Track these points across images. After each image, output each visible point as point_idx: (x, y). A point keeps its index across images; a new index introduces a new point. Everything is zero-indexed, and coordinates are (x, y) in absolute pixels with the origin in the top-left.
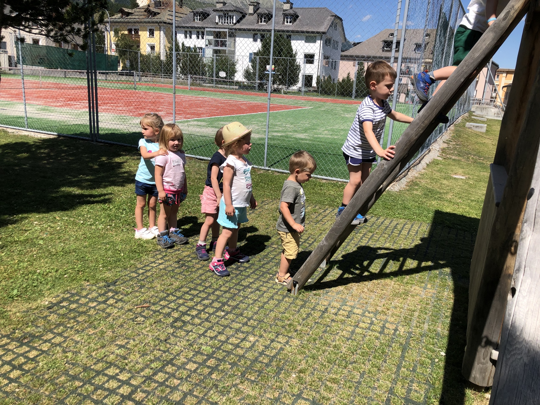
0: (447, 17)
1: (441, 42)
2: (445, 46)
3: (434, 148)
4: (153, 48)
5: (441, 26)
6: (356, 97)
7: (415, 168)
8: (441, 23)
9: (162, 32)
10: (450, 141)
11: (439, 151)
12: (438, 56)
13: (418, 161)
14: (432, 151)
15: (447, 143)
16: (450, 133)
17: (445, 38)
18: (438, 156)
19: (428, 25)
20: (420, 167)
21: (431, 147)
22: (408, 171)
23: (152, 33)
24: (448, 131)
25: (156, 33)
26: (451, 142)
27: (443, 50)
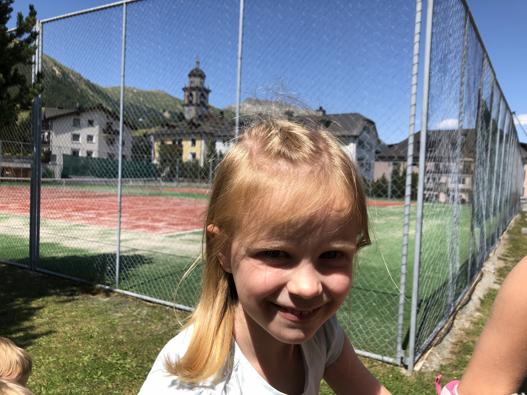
0: (488, 106)
1: (483, 136)
2: (488, 141)
3: (487, 269)
4: (194, 155)
5: (482, 117)
6: (392, 197)
7: (463, 310)
8: (482, 112)
9: (203, 142)
10: (506, 256)
11: (494, 273)
12: (481, 153)
13: (466, 297)
14: (486, 275)
15: (505, 260)
16: (505, 244)
17: (488, 132)
18: (495, 283)
19: (464, 113)
20: (471, 306)
21: (483, 269)
22: (454, 318)
23: (194, 143)
24: (502, 241)
25: (198, 143)
26: (509, 257)
27: (487, 146)
